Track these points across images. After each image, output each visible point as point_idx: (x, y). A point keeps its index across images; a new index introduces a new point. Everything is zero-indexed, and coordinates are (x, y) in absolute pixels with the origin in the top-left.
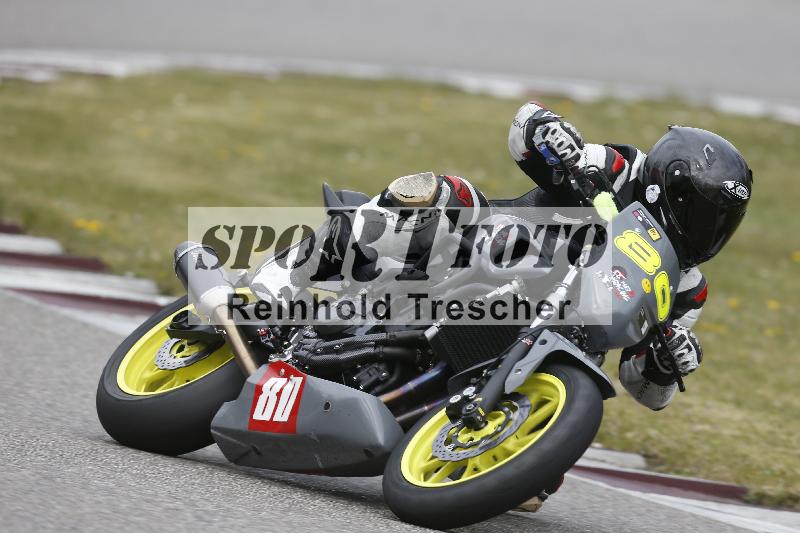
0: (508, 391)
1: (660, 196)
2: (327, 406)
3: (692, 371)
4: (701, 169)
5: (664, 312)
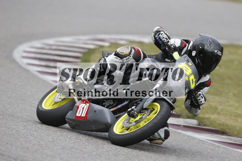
0: (144, 107)
1: (196, 54)
2: (95, 112)
3: (203, 104)
4: (208, 47)
5: (193, 86)
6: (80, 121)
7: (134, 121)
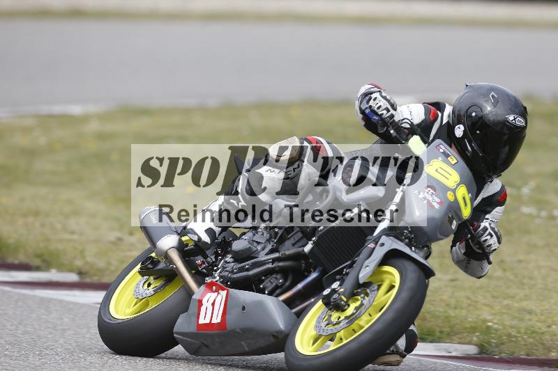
0: (361, 282)
1: (464, 132)
2: (244, 308)
5: (466, 212)
6: (212, 336)
7: (342, 318)
